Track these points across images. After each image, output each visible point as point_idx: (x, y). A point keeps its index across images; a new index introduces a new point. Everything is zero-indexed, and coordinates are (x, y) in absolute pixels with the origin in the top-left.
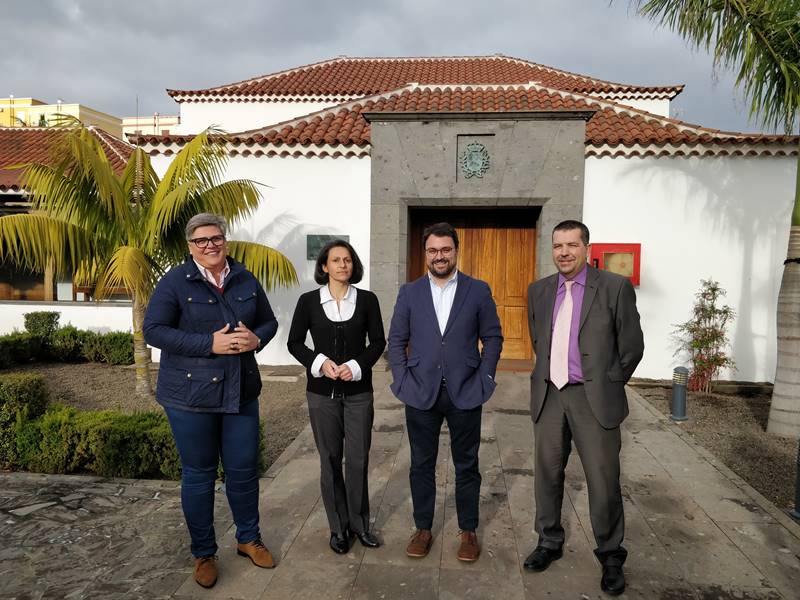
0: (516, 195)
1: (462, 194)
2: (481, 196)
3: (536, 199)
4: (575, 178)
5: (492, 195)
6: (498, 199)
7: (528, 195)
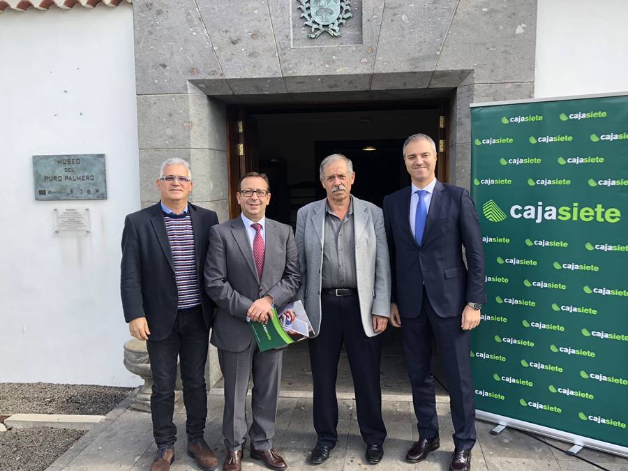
0: (404, 68)
1: (304, 70)
2: (339, 71)
3: (444, 74)
4: (519, 30)
5: (362, 69)
6: (372, 76)
7: (428, 67)
